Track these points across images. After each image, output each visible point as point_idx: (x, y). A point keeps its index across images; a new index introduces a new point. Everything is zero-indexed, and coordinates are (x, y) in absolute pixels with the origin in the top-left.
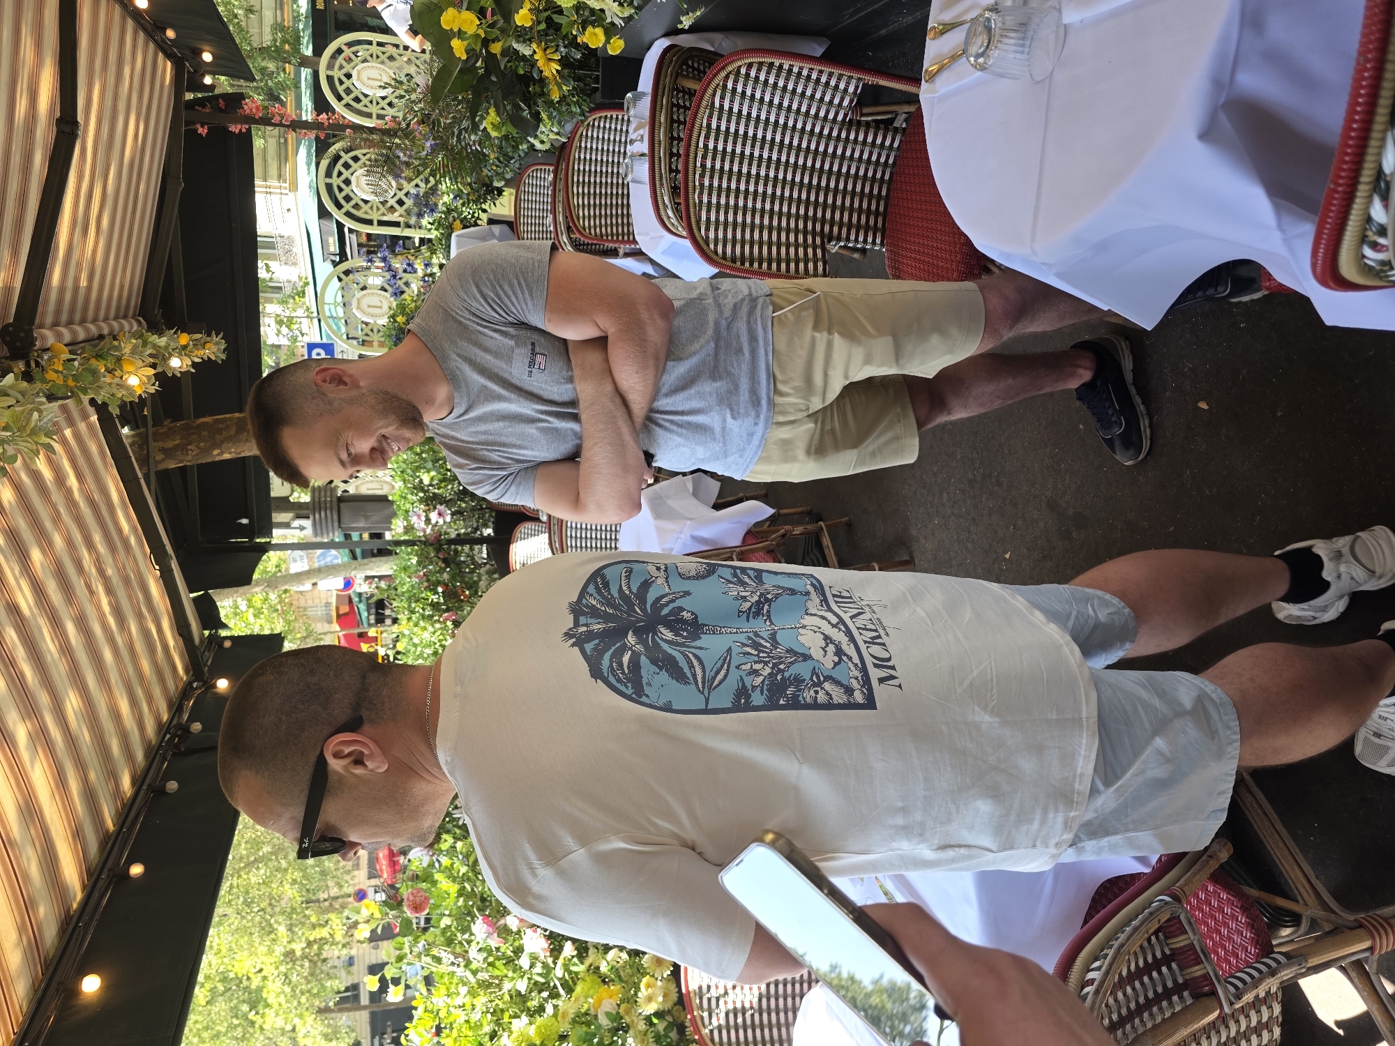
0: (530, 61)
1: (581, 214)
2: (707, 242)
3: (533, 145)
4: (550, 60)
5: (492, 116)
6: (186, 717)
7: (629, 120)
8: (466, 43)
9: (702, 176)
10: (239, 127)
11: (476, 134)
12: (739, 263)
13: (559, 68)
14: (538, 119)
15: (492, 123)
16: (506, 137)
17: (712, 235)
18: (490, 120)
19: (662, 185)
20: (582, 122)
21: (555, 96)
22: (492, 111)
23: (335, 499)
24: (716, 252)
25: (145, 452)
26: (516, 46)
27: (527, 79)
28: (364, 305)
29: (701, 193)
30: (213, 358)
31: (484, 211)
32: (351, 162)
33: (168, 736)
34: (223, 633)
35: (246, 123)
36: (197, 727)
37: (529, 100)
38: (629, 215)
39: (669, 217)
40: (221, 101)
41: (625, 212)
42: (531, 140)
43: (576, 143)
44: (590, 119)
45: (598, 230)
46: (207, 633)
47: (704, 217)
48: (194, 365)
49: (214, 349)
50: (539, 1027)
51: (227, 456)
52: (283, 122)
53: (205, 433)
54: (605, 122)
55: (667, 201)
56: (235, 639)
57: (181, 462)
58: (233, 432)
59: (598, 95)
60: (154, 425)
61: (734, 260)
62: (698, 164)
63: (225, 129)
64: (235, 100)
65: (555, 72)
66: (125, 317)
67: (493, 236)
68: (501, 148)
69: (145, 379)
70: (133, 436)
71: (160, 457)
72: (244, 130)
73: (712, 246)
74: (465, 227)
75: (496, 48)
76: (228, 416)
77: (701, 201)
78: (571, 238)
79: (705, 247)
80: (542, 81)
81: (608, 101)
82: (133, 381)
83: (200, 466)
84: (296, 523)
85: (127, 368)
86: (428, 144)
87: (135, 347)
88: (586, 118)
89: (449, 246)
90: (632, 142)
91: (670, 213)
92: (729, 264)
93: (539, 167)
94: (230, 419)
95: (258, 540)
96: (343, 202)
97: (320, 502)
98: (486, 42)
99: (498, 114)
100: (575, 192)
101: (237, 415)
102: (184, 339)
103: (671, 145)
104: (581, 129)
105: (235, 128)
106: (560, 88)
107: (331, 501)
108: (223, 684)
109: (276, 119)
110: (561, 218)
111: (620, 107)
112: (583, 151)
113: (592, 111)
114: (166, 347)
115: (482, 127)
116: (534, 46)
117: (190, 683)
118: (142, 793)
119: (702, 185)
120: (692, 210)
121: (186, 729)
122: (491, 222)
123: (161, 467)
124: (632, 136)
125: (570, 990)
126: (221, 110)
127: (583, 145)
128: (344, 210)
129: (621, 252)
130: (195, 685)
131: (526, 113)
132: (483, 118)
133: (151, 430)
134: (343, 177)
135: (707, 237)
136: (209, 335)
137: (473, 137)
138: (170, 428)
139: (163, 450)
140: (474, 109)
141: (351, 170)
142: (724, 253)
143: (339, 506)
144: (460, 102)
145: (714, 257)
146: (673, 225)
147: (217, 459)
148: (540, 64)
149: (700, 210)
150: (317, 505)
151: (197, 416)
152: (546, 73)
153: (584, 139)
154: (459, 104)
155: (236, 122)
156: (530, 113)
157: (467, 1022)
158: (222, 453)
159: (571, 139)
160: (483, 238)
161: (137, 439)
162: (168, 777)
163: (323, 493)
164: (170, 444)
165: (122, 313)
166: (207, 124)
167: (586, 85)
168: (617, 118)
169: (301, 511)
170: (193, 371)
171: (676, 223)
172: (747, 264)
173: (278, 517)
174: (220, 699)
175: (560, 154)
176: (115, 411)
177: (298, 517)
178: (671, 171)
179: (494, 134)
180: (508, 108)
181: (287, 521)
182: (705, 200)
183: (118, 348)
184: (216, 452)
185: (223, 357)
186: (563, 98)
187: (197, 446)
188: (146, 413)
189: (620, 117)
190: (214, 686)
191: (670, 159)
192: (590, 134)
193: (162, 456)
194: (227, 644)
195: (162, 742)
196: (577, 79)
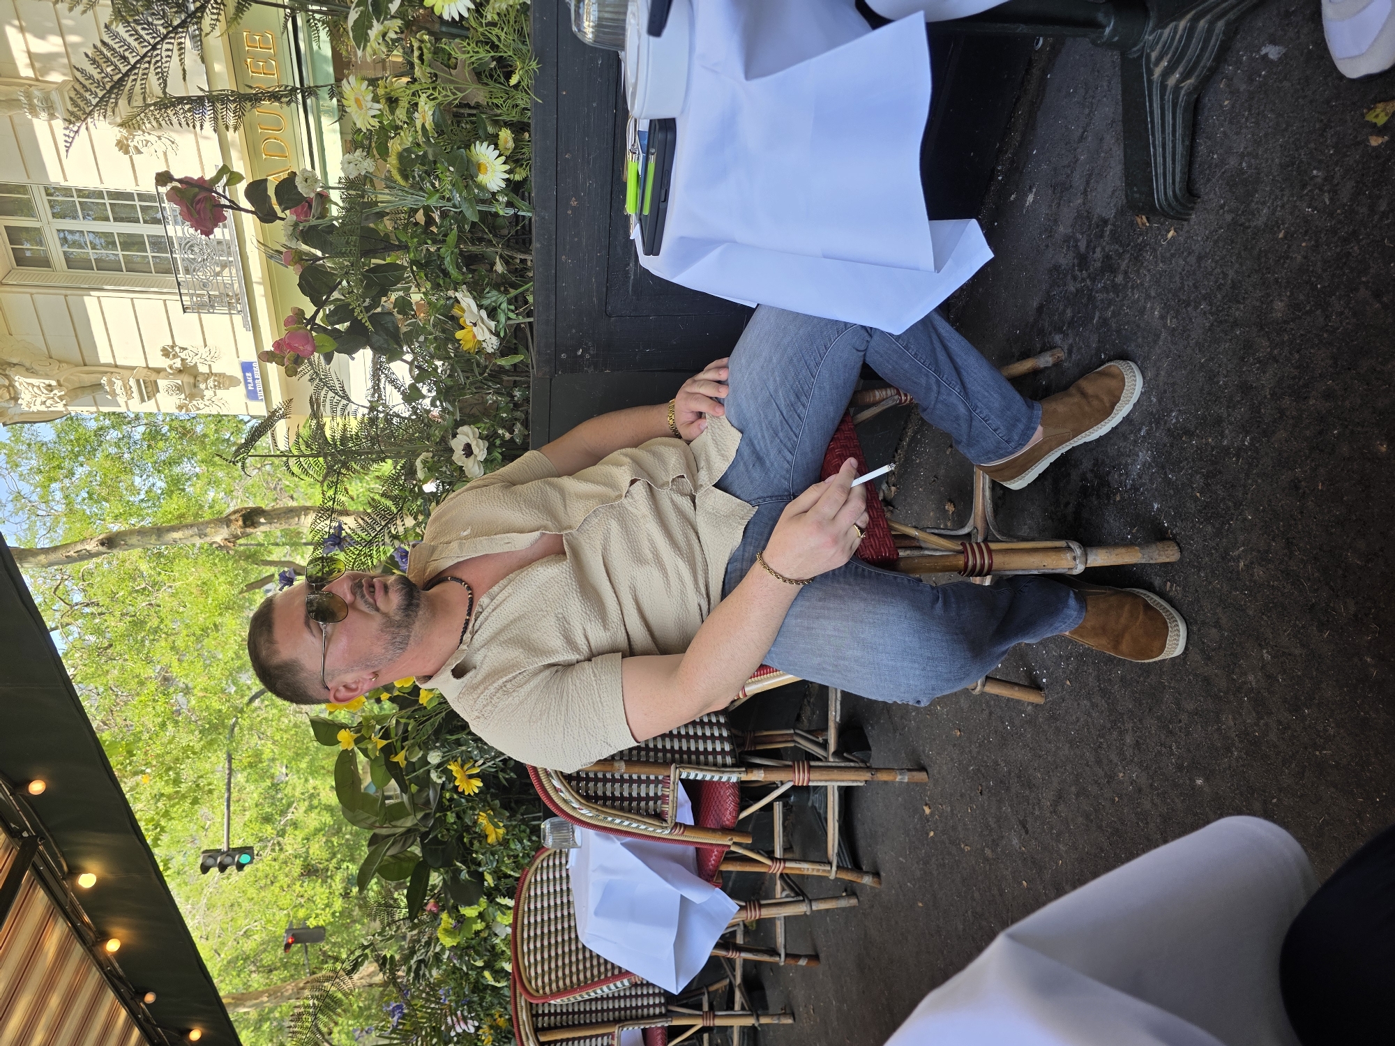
44: (538, 861)
127: (532, 893)
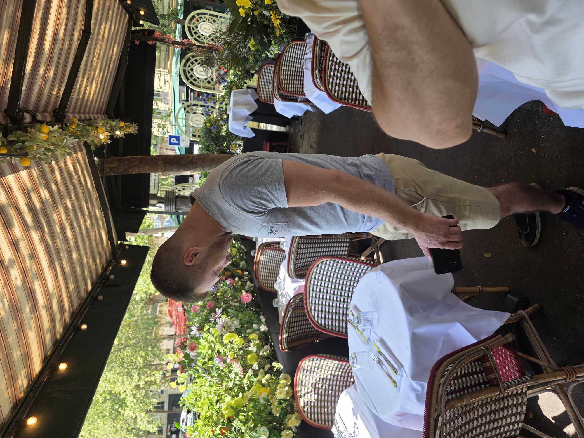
0: (269, 19)
1: (284, 82)
2: (331, 91)
3: (268, 55)
4: (277, 19)
5: (252, 41)
6: (108, 273)
7: (306, 46)
8: (245, 10)
9: (332, 65)
10: (152, 42)
11: (245, 49)
12: (343, 100)
13: (280, 22)
14: (270, 44)
15: (252, 44)
16: (257, 51)
17: (333, 88)
18: (251, 43)
19: (316, 69)
20: (288, 45)
21: (278, 34)
22: (252, 40)
23: (174, 197)
24: (334, 95)
25: (102, 168)
26: (264, 12)
27: (267, 26)
28: (194, 119)
29: (331, 72)
30: (132, 132)
31: (246, 83)
32: (194, 62)
33: (101, 279)
34: (125, 243)
35: (154, 41)
36: (112, 277)
37: (267, 35)
38: (303, 84)
39: (318, 82)
40: (146, 32)
41: (302, 83)
42: (267, 53)
43: (284, 54)
45: (290, 89)
46: (119, 242)
47: (331, 81)
48: (125, 135)
49: (133, 129)
50: (236, 401)
51: (134, 173)
52: (169, 41)
53: (127, 162)
54: (297, 46)
55: (317, 76)
56: (131, 246)
57: (116, 173)
58: (137, 163)
59: (295, 35)
60: (107, 158)
61: (341, 99)
62: (331, 60)
63: (146, 43)
64: (151, 32)
65: (278, 24)
66: (100, 114)
67: (248, 93)
68: (254, 55)
69: (106, 137)
70: (98, 161)
71: (108, 170)
72: (153, 44)
73: (333, 93)
74: (237, 89)
75: (256, 13)
76: (136, 156)
77: (330, 75)
78: (279, 93)
79: (330, 93)
80: (273, 28)
81: (299, 37)
82: (102, 137)
83: (122, 175)
84: (158, 205)
85: (100, 131)
86: (226, 52)
87: (103, 124)
88: (290, 44)
89: (230, 96)
90: (306, 54)
91: (318, 80)
92: (340, 100)
93: (269, 65)
94: (137, 158)
95: (142, 209)
96: (189, 78)
97: (168, 197)
98: (253, 10)
99: (255, 41)
100: (282, 73)
101: (140, 156)
102: (122, 124)
103: (321, 53)
104: (287, 48)
105: (150, 42)
106: (280, 31)
107: (173, 197)
108: (124, 262)
109: (167, 40)
110: (276, 84)
111: (303, 40)
112: (287, 57)
113: (292, 41)
114: (115, 126)
115: (248, 46)
116: (271, 13)
117: (111, 260)
118: (89, 299)
119: (331, 68)
120: (326, 78)
121: (108, 277)
122: (248, 88)
123: (108, 174)
124: (307, 51)
125: (249, 388)
126: (146, 35)
128: (189, 81)
129: (299, 100)
130: (113, 261)
131: (266, 40)
132: (248, 42)
133: (106, 159)
134: (190, 68)
135: (332, 89)
136: (132, 124)
137: (244, 50)
138: (113, 159)
139: (109, 168)
140: (245, 38)
141: (194, 65)
142: (338, 96)
143: (176, 200)
144: (240, 35)
145: (334, 97)
146: (319, 85)
147: (130, 173)
148: (273, 20)
149: (330, 78)
150: (167, 198)
151: (124, 155)
152: (275, 25)
153: (288, 52)
154: (239, 36)
155: (150, 40)
156: (267, 40)
157: (208, 397)
158: (132, 171)
159: (283, 52)
160: (245, 93)
161: (100, 162)
162: (99, 294)
163: (170, 194)
164: (112, 166)
165: (99, 112)
166: (139, 40)
167: (290, 30)
168: (302, 45)
169: (161, 200)
170: (124, 137)
171: (320, 85)
172: (346, 101)
173: (152, 202)
174: (122, 267)
175: (277, 59)
176: (93, 148)
177: (159, 202)
178: (320, 63)
179: (252, 49)
180: (259, 37)
181: (155, 203)
182: (332, 74)
183: (97, 123)
184: (130, 170)
185: (137, 133)
186: (281, 35)
187: (123, 168)
188: (104, 152)
189: (303, 44)
190: (120, 263)
191: (320, 59)
192: (290, 50)
193: (109, 170)
194: (127, 247)
195: (98, 281)
196: (287, 28)
